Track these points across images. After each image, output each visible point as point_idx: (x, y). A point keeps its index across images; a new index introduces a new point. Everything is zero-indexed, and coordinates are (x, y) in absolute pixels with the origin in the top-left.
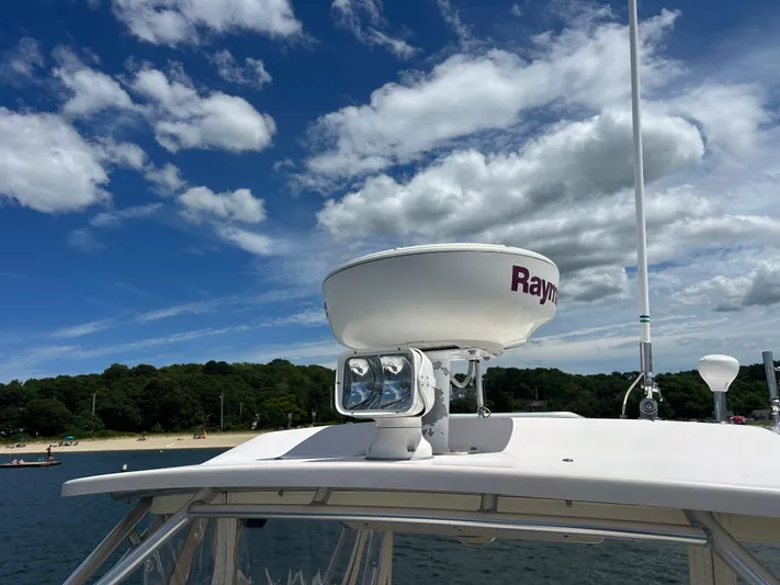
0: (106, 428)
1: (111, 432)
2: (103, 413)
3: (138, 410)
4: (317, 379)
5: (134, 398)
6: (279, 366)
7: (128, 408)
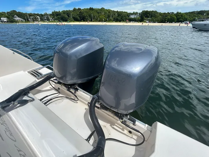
0: (74, 20)
1: (75, 21)
2: (73, 18)
3: (79, 17)
4: (109, 12)
5: (78, 15)
6: (102, 9)
7: (77, 17)
